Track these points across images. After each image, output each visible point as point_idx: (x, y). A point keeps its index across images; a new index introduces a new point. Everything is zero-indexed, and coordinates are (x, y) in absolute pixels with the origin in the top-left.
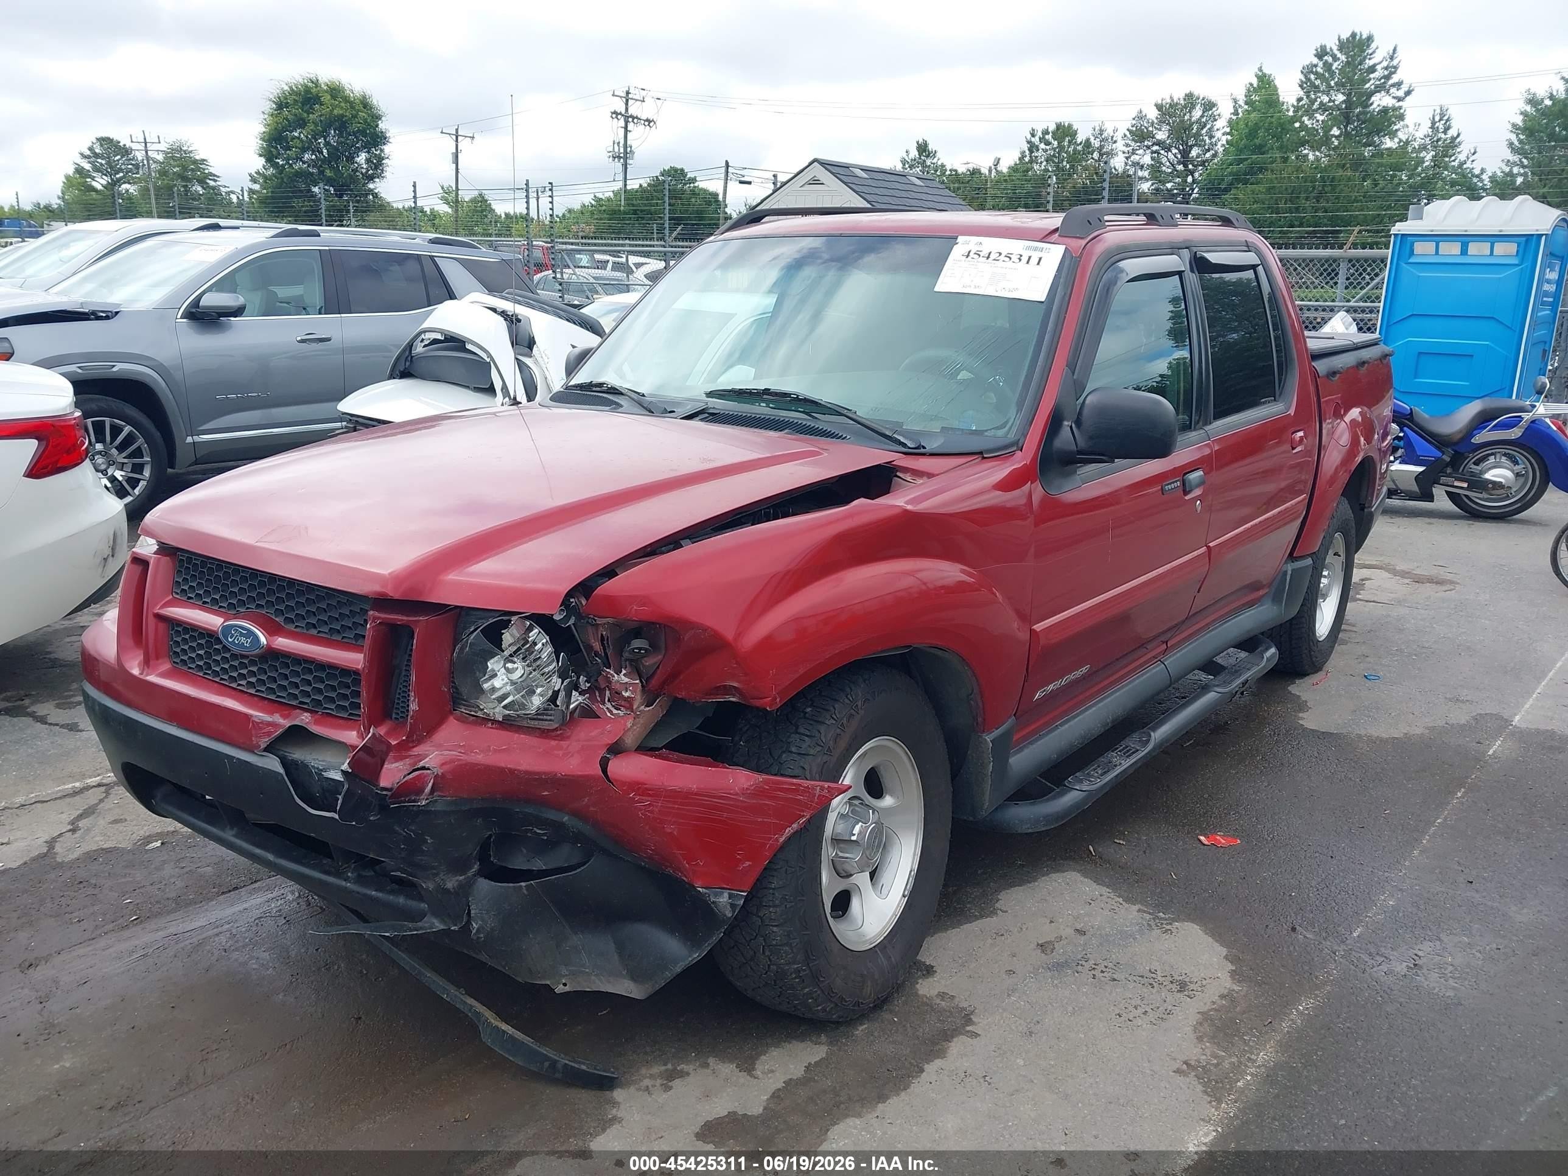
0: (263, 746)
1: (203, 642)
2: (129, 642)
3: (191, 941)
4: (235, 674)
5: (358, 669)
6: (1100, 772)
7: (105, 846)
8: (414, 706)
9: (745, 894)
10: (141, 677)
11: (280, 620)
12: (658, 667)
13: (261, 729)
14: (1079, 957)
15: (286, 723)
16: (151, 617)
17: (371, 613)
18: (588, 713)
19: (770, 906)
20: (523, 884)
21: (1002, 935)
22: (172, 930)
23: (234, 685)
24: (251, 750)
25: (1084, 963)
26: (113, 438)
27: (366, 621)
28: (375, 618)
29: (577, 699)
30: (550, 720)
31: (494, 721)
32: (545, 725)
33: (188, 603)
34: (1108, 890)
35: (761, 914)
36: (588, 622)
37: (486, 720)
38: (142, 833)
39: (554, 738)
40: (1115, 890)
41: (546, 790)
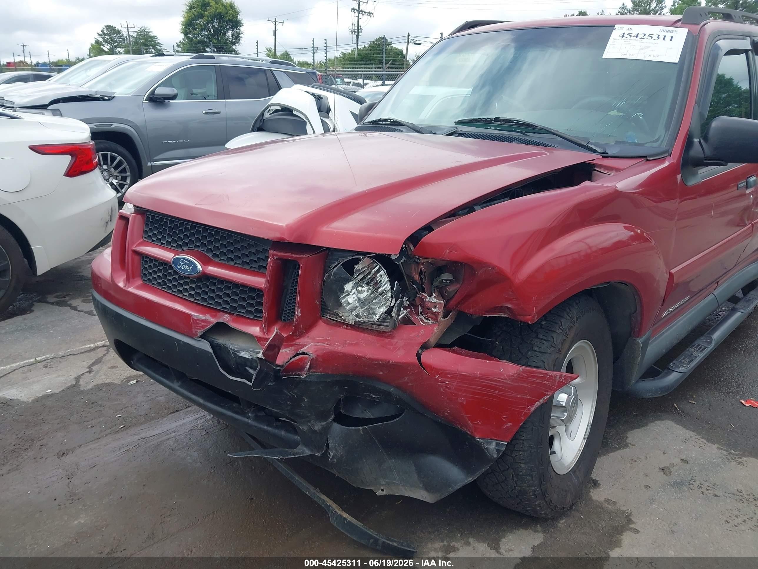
0: (199, 334)
1: (161, 268)
2: (118, 267)
3: (153, 443)
4: (181, 289)
5: (261, 288)
6: (687, 360)
7: (107, 381)
8: (298, 313)
9: (506, 443)
10: (125, 288)
11: (210, 255)
12: (456, 293)
13: (198, 323)
14: (689, 478)
15: (214, 321)
16: (130, 252)
17: (271, 252)
18: (407, 321)
19: (520, 451)
20: (360, 428)
21: (636, 461)
22: (143, 435)
23: (180, 295)
24: (191, 336)
25: (694, 483)
26: (112, 163)
27: (267, 258)
28: (274, 255)
29: (404, 313)
30: (387, 326)
31: (348, 325)
32: (383, 329)
33: (152, 243)
34: (694, 433)
35: (513, 455)
36: (415, 261)
37: (343, 324)
38: (126, 375)
39: (387, 337)
40: (699, 434)
41: (381, 371)
